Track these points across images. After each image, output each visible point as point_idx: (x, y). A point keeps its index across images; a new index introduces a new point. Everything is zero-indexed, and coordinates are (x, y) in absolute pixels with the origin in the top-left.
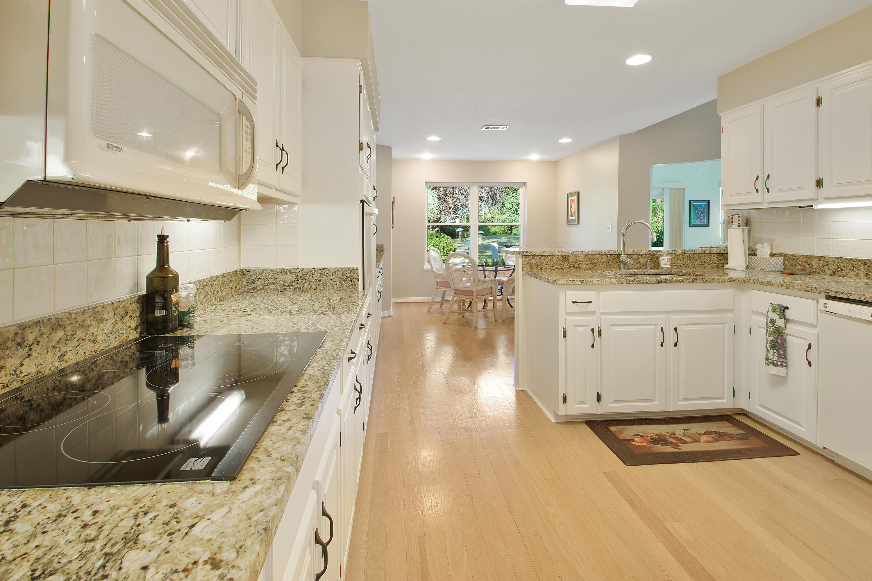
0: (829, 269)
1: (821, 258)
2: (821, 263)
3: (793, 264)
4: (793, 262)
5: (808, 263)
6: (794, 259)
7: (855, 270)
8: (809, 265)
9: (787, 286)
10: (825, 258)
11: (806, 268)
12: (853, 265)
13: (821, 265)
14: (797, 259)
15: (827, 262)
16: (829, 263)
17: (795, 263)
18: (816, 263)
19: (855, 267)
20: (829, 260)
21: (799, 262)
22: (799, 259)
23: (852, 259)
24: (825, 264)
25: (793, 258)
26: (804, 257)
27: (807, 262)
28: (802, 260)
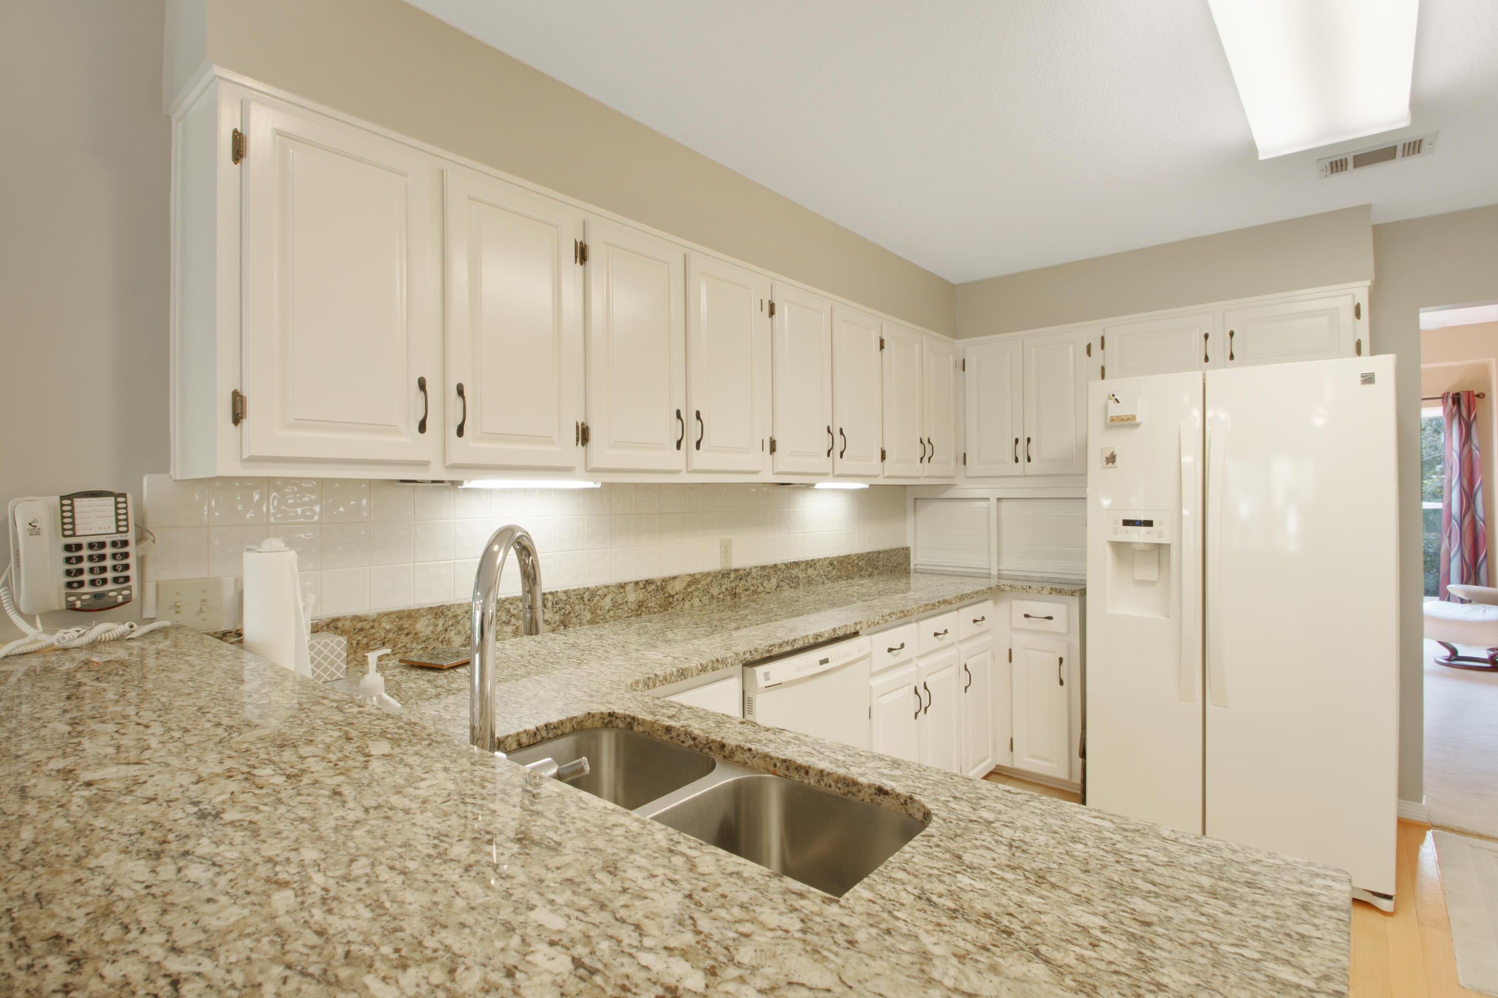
0: (459, 633)
1: (438, 612)
2: (441, 622)
3: (358, 644)
4: (360, 638)
5: (406, 631)
6: (361, 630)
7: (513, 620)
8: (407, 634)
9: (715, 665)
10: (449, 608)
11: (399, 646)
12: (509, 611)
13: (440, 628)
14: (373, 627)
15: (455, 616)
16: (459, 618)
17: (365, 641)
18: (428, 626)
19: (514, 615)
20: (459, 612)
21: (377, 635)
22: (376, 624)
23: (507, 599)
24: (451, 623)
25: (359, 625)
26: (394, 616)
27: (400, 629)
28: (388, 627)
